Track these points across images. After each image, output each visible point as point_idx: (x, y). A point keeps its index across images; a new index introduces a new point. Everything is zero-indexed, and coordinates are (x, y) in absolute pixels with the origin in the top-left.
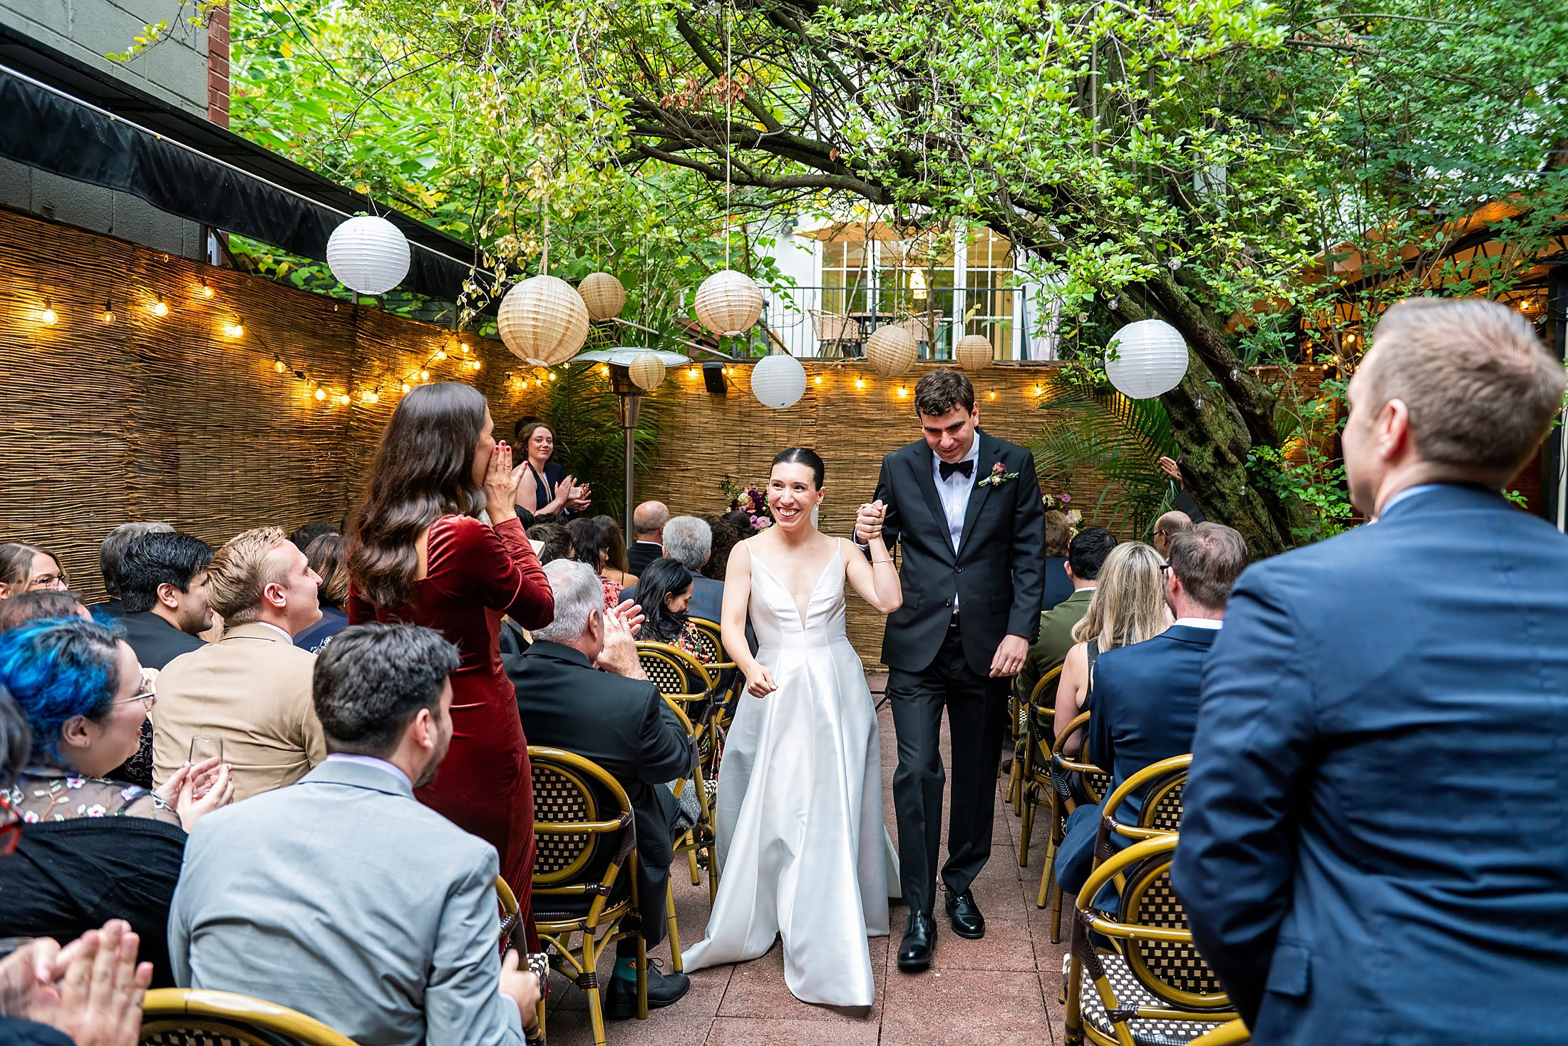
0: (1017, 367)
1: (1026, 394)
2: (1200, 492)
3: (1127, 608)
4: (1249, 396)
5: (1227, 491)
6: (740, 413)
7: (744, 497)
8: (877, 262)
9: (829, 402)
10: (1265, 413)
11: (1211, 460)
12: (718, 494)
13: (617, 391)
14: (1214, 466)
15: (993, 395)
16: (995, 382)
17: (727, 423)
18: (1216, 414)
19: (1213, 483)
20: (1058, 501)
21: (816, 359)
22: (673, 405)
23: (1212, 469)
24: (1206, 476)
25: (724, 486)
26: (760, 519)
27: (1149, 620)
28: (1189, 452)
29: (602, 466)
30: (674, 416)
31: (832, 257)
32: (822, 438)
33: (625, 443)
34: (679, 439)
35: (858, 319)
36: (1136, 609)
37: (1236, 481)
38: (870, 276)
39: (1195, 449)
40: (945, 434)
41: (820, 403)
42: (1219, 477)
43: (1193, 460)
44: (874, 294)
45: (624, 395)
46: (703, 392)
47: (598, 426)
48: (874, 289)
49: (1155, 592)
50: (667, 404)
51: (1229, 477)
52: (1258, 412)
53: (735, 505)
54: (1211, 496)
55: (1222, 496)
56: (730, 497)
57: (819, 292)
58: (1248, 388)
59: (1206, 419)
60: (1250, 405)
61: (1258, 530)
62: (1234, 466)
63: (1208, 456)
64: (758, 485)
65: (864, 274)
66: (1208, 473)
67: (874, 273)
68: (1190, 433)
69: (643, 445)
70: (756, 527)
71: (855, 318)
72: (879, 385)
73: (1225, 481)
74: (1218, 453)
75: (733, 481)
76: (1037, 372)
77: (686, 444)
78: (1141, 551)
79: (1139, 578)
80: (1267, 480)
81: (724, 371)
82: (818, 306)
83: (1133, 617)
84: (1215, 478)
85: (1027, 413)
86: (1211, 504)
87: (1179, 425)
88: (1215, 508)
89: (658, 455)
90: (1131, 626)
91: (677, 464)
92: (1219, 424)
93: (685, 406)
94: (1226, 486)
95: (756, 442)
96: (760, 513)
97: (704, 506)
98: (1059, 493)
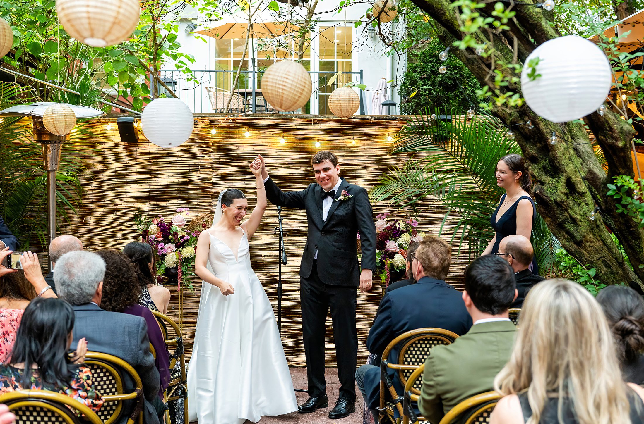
0: (373, 120)
1: (379, 141)
2: (554, 218)
3: (561, 356)
4: (611, 130)
5: (578, 217)
6: (149, 158)
7: (153, 228)
8: (256, 53)
9: (222, 149)
10: (626, 145)
11: (564, 190)
12: (131, 225)
13: (40, 140)
14: (566, 194)
15: (354, 143)
16: (355, 132)
17: (139, 166)
18: (566, 149)
19: (566, 210)
20: (407, 225)
21: (212, 115)
22: (93, 152)
23: (565, 198)
24: (559, 204)
25: (137, 219)
26: (167, 246)
27: (587, 367)
28: (543, 184)
29: (32, 204)
30: (94, 162)
31: (222, 51)
32: (218, 178)
33: (49, 184)
34: (98, 180)
35: (243, 94)
36: (570, 357)
37: (585, 208)
38: (250, 63)
39: (548, 180)
40: (322, 172)
41: (216, 149)
42: (571, 204)
43: (547, 190)
44: (254, 76)
45: (46, 143)
46: (119, 142)
47: (28, 170)
48: (254, 72)
49: (590, 334)
50: (88, 151)
51: (579, 205)
52: (620, 144)
53: (145, 234)
54: (564, 222)
55: (574, 221)
56: (142, 228)
57: (213, 74)
58: (611, 122)
59: (559, 154)
60: (613, 137)
61: (605, 252)
62: (582, 194)
63: (561, 187)
64: (165, 217)
65: (245, 63)
66: (562, 202)
67: (253, 60)
68: (543, 167)
69: (69, 185)
70: (164, 253)
71: (240, 93)
72: (262, 135)
73: (576, 209)
74: (570, 185)
75: (144, 214)
76: (388, 124)
77: (105, 184)
78: (565, 288)
79: (570, 320)
80: (625, 206)
81: (135, 125)
82: (213, 84)
83: (568, 366)
84: (568, 206)
85: (380, 157)
86: (564, 229)
87: (534, 160)
88: (568, 233)
89: (81, 194)
90: (567, 375)
91: (98, 201)
92: (570, 158)
93: (103, 154)
94: (577, 212)
95: (161, 181)
96: (167, 241)
97: (121, 235)
98: (408, 219)
